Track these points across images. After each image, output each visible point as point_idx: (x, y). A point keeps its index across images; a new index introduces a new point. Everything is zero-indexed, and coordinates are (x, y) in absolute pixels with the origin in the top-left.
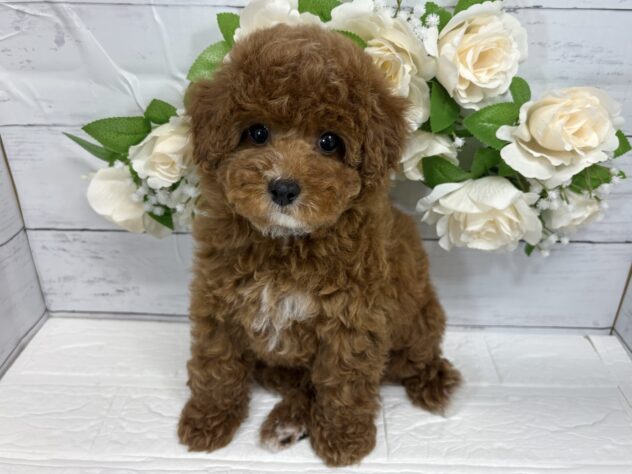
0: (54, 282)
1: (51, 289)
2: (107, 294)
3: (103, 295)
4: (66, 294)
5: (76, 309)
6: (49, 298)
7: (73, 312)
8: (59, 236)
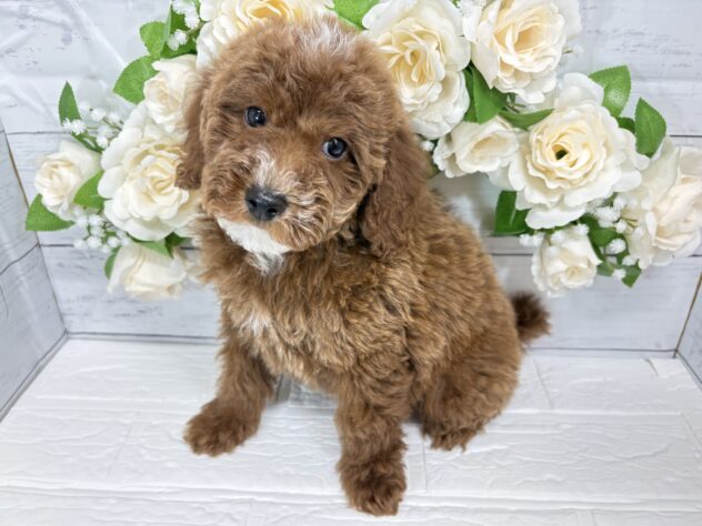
0: (73, 301)
1: (70, 309)
3: (124, 315)
4: (86, 315)
5: (97, 331)
6: (67, 319)
7: (94, 333)
8: (75, 253)
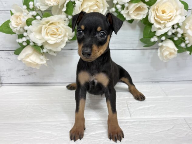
0: (5, 71)
1: (3, 74)
2: (24, 76)
3: (23, 76)
4: (9, 76)
6: (2, 78)
7: (11, 83)
8: (7, 53)
